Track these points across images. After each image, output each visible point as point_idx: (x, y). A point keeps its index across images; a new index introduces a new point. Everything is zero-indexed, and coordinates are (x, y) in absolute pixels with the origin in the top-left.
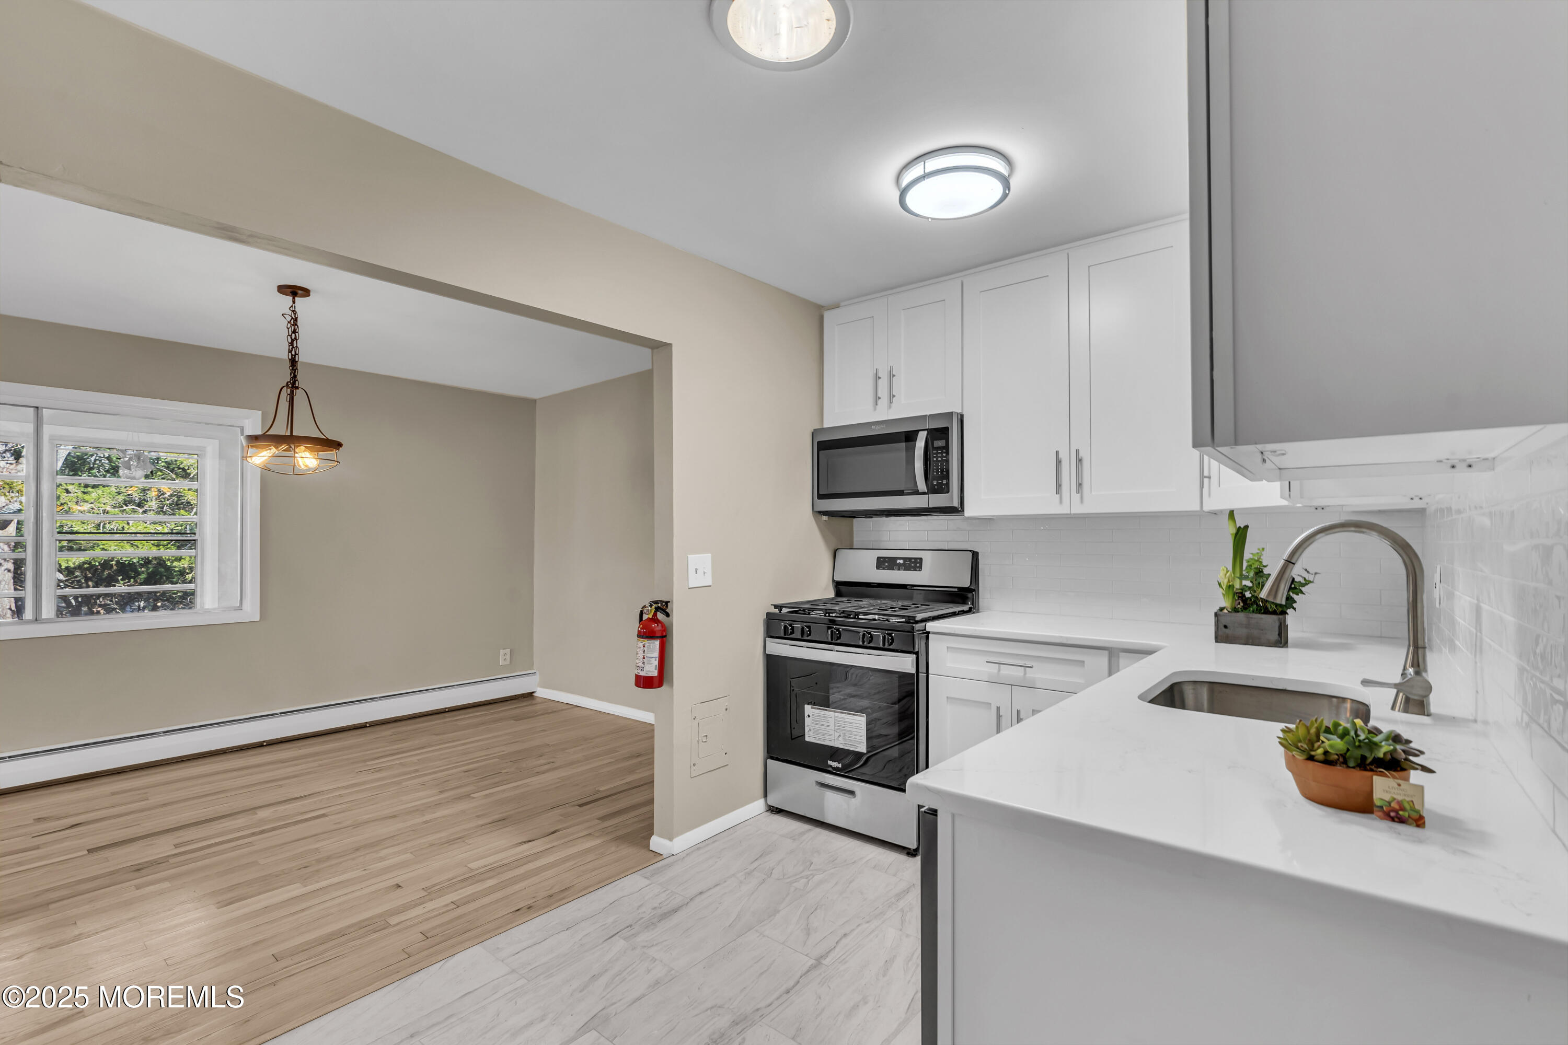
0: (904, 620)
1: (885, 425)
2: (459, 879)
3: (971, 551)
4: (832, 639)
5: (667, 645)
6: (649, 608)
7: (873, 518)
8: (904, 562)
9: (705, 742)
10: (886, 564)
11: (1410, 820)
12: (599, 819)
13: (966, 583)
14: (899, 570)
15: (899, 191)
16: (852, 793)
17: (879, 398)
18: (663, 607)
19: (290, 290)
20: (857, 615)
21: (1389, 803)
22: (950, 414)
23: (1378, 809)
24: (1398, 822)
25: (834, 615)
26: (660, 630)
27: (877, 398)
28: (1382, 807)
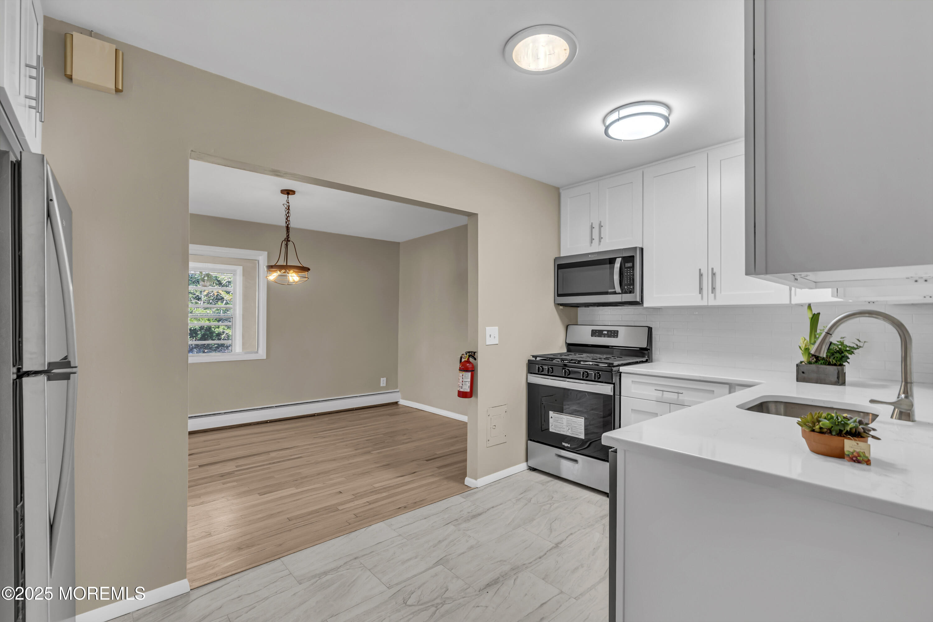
0: (607, 365)
1: (596, 255)
2: (370, 491)
3: (647, 327)
4: (565, 375)
5: (475, 375)
6: (466, 355)
7: (590, 308)
8: (608, 333)
9: (495, 428)
10: (597, 334)
11: (863, 462)
12: (437, 468)
13: (644, 345)
14: (604, 337)
15: (605, 126)
16: (576, 461)
17: (593, 239)
18: (472, 355)
19: (286, 192)
20: (579, 362)
21: (853, 453)
22: (635, 248)
23: (847, 456)
24: (857, 463)
25: (566, 362)
26: (471, 367)
27: (592, 239)
28: (849, 455)
